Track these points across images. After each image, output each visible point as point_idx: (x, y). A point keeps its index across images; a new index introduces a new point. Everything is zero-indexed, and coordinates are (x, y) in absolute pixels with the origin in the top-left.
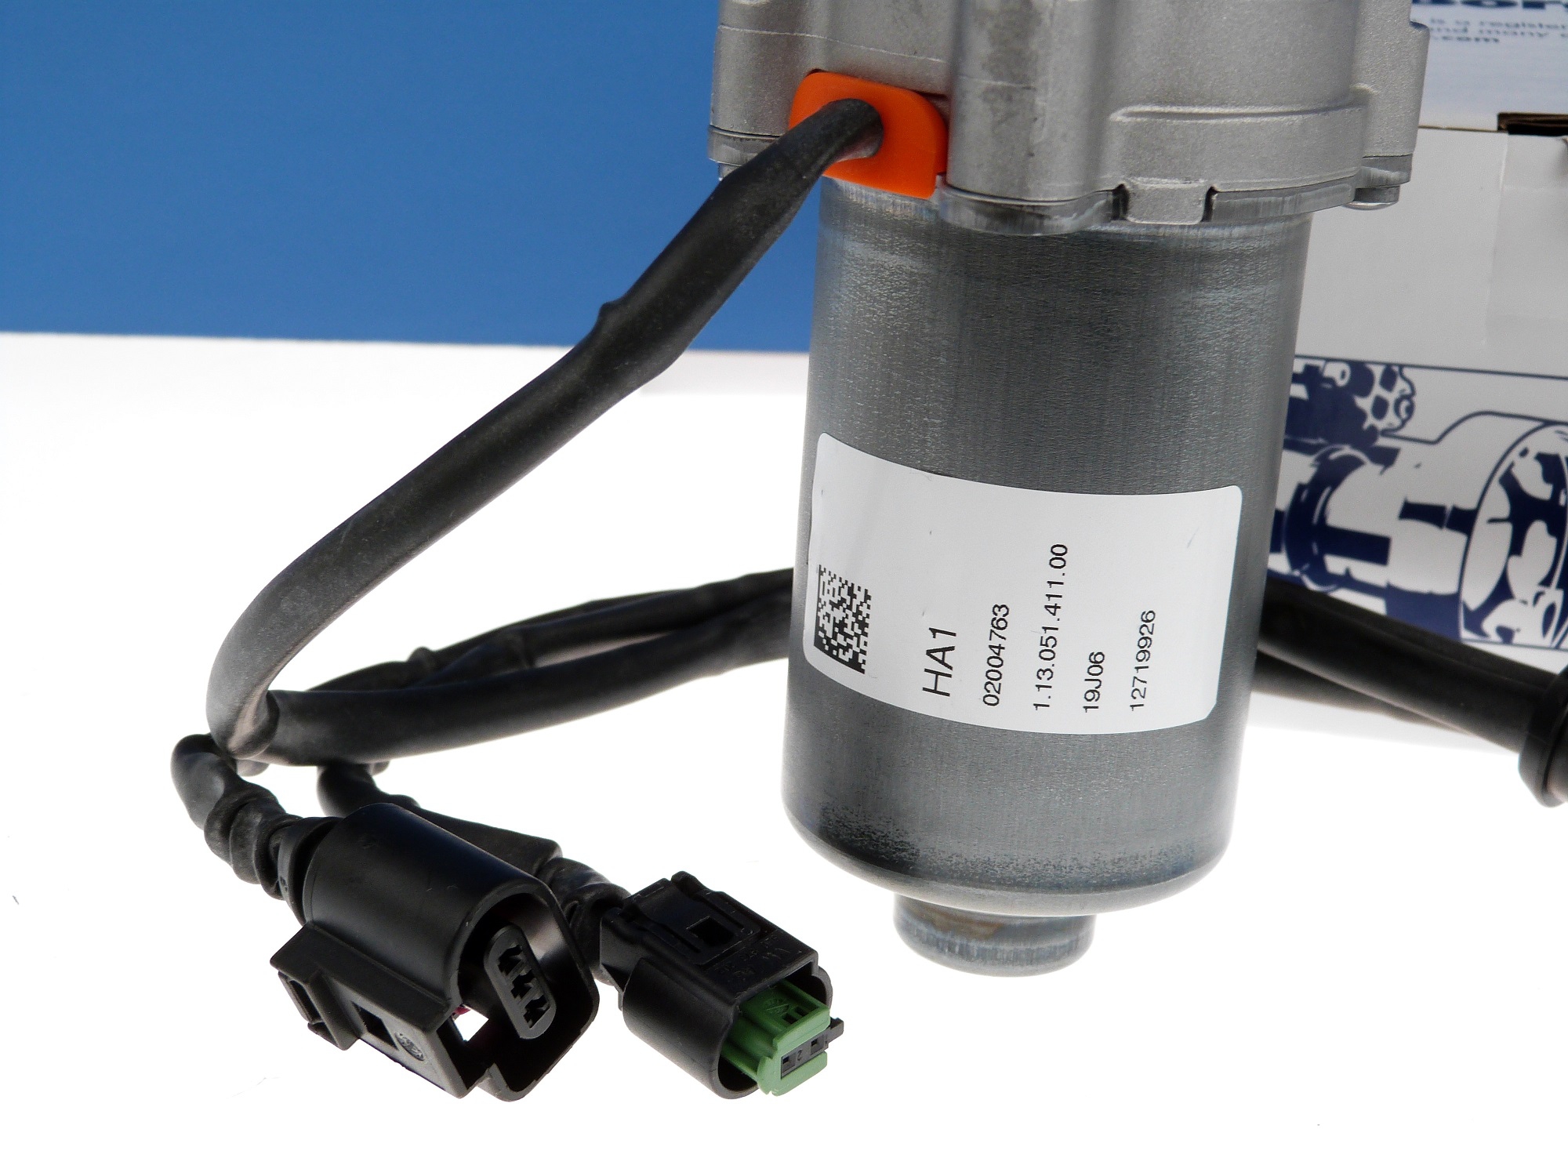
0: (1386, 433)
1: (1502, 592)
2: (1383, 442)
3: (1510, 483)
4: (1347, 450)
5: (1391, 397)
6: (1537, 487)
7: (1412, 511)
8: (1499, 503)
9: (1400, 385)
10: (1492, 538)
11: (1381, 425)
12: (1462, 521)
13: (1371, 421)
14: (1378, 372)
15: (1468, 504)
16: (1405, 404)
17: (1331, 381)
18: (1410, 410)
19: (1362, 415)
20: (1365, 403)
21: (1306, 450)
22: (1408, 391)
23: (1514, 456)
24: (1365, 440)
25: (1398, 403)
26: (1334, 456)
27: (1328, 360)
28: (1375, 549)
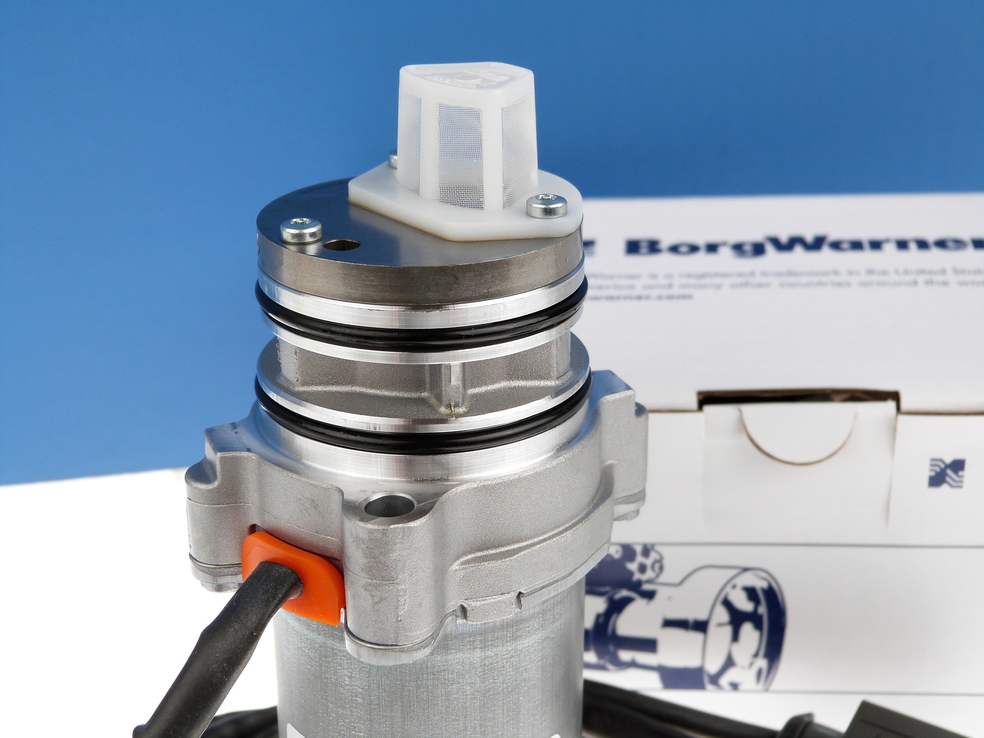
0: (649, 581)
1: (729, 663)
2: (646, 587)
3: (727, 604)
4: (624, 593)
5: (648, 562)
6: (744, 604)
7: (669, 623)
8: (722, 615)
9: (653, 556)
10: (720, 634)
11: (644, 577)
12: (701, 626)
13: (637, 576)
14: (639, 549)
15: (702, 616)
16: (657, 566)
17: (612, 557)
18: (661, 568)
19: (631, 574)
20: (633, 567)
21: (600, 594)
22: (659, 558)
23: (728, 589)
24: (636, 587)
25: (653, 567)
26: (616, 597)
28: (649, 645)
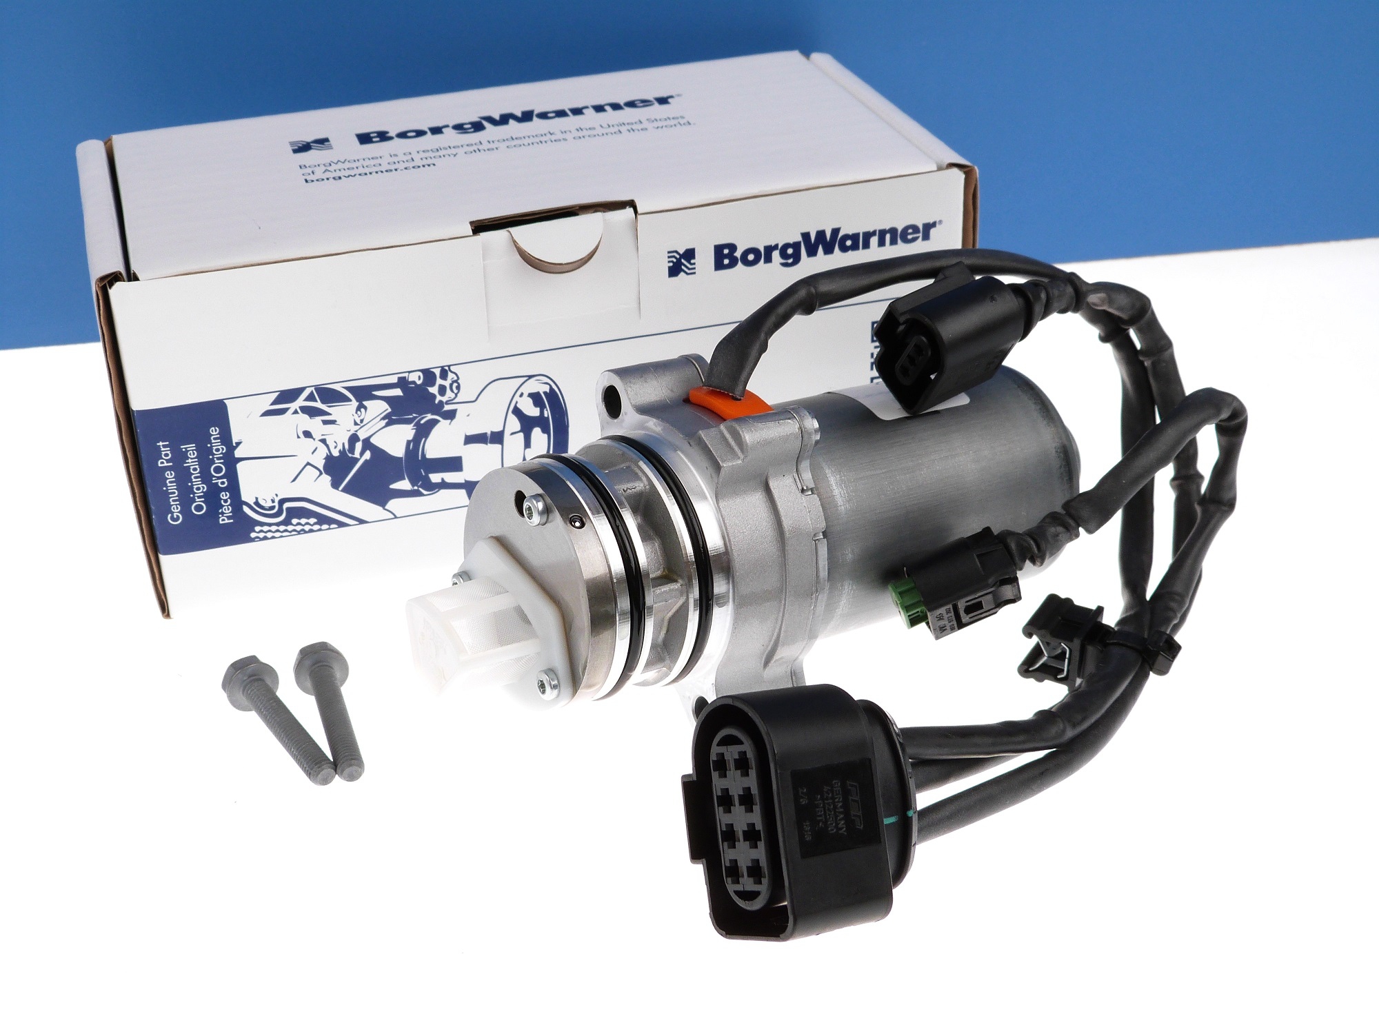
0: (447, 403)
2: (447, 408)
3: (517, 412)
4: (429, 416)
5: (447, 383)
6: (532, 411)
7: (470, 440)
8: (514, 424)
9: (451, 376)
10: (514, 442)
11: (444, 399)
12: (497, 438)
13: (439, 398)
14: (437, 372)
15: (498, 428)
16: (455, 385)
17: (414, 382)
18: (458, 388)
19: (434, 396)
20: (434, 390)
21: (408, 422)
22: (456, 378)
23: (517, 398)
24: (438, 409)
25: (451, 385)
26: (422, 422)
27: (409, 372)
28: (454, 464)
